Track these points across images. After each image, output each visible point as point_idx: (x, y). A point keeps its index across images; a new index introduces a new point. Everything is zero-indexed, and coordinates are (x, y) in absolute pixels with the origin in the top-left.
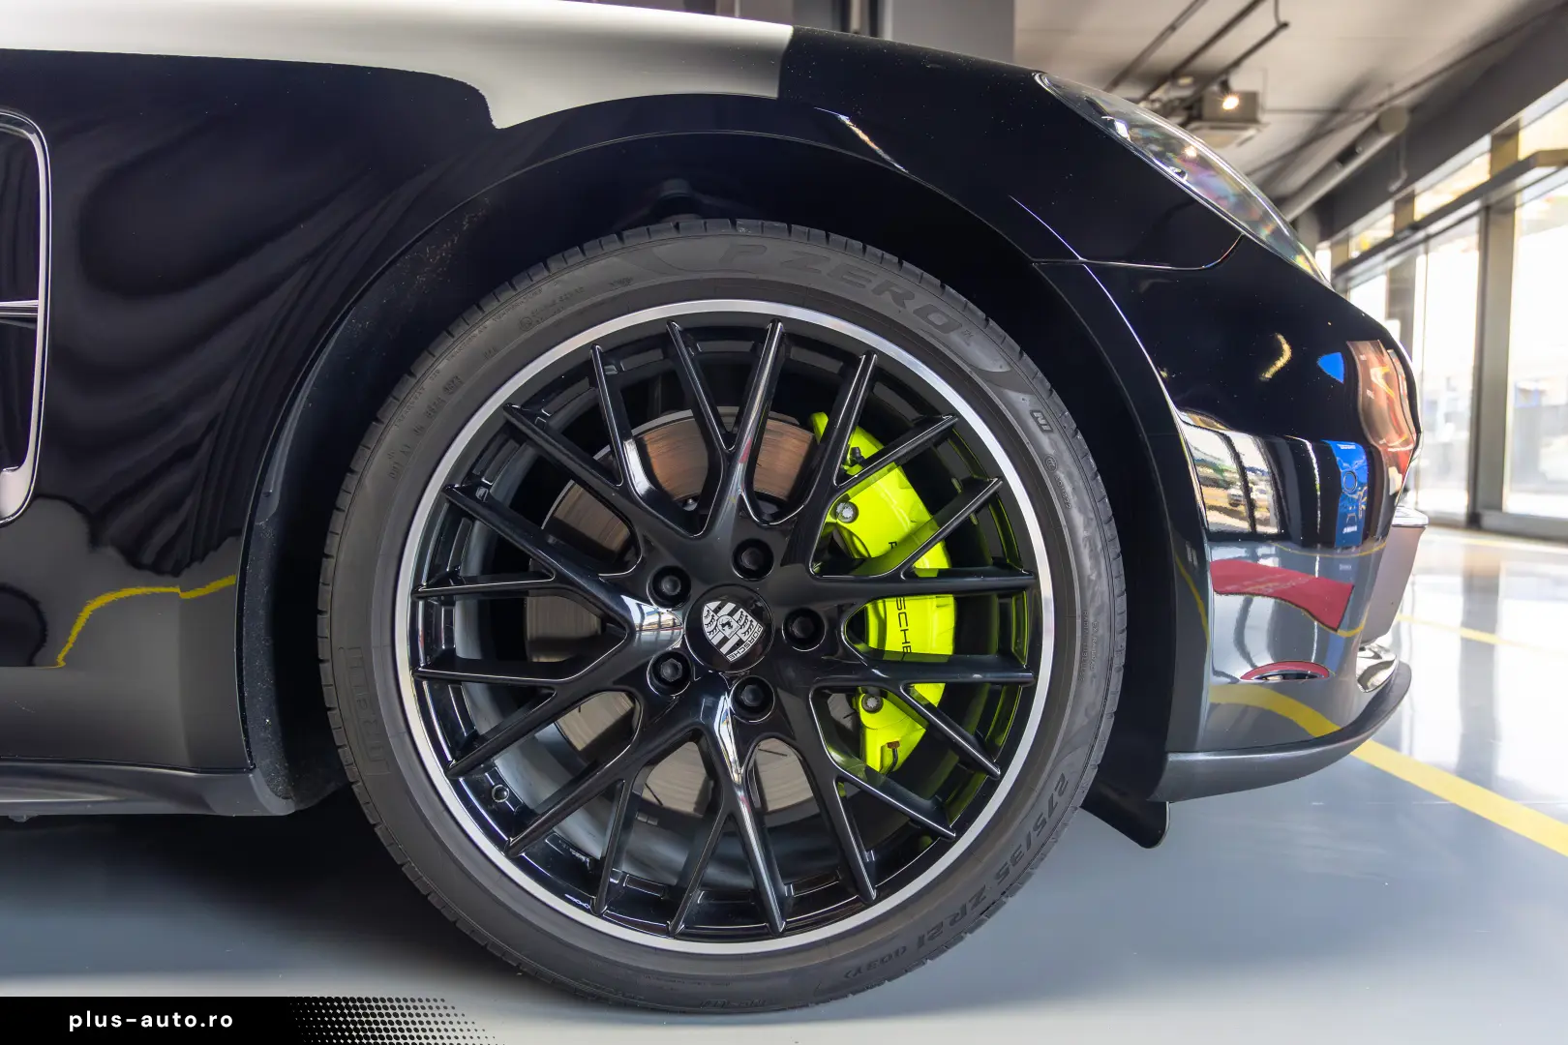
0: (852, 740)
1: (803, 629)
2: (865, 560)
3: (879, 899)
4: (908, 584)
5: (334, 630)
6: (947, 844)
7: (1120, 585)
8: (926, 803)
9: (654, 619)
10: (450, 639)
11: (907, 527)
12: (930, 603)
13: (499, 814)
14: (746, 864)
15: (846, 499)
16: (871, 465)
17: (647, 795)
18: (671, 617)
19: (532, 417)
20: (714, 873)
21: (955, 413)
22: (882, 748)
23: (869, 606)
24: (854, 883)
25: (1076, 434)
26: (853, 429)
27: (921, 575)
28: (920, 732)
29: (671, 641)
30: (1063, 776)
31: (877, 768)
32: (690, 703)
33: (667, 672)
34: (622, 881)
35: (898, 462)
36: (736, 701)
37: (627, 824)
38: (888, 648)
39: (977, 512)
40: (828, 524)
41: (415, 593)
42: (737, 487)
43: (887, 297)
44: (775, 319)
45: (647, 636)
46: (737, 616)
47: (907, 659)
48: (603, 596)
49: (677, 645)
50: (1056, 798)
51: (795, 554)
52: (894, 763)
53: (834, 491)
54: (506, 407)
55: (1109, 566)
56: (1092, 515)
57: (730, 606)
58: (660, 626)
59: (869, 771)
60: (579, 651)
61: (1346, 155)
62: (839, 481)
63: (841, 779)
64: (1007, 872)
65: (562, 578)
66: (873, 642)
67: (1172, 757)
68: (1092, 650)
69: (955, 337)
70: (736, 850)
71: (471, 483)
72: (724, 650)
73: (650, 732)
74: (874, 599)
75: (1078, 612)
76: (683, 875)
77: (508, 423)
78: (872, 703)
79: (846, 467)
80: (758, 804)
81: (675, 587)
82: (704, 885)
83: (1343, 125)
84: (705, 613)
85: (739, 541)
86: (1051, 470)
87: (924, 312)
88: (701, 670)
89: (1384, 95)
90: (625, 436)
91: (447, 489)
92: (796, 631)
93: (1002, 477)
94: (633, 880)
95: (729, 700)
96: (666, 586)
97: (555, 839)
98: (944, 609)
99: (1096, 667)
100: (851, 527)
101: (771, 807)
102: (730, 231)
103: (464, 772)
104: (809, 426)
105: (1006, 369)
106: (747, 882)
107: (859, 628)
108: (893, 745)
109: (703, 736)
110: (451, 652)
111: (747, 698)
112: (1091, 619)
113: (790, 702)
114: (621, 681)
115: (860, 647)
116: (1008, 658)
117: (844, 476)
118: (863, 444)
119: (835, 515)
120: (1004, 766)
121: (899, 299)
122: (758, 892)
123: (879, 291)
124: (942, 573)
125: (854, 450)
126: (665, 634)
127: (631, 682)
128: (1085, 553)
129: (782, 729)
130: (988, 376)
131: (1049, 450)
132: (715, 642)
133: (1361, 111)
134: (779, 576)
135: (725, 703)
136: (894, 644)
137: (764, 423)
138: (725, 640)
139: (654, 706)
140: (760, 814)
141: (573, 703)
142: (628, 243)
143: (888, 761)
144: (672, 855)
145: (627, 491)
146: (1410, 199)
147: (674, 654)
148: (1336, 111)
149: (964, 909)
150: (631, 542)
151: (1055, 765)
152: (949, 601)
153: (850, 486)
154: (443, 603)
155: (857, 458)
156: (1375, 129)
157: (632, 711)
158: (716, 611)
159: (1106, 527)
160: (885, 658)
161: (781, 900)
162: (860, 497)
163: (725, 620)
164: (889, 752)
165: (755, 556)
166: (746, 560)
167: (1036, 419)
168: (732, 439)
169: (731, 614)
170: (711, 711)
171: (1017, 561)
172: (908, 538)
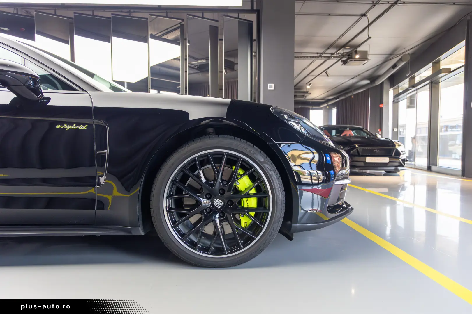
0: (239, 222)
1: (230, 203)
2: (241, 191)
3: (243, 248)
4: (248, 195)
5: (153, 204)
6: (254, 239)
7: (284, 195)
8: (251, 232)
9: (206, 201)
10: (171, 205)
11: (248, 186)
12: (252, 199)
13: (180, 234)
14: (222, 244)
15: (238, 181)
16: (242, 175)
17: (204, 232)
18: (208, 201)
19: (185, 168)
20: (215, 245)
21: (255, 168)
22: (244, 223)
23: (242, 199)
24: (239, 246)
25: (276, 170)
26: (239, 168)
27: (251, 194)
28: (251, 221)
29: (208, 205)
30: (274, 228)
31: (243, 227)
32: (212, 215)
33: (208, 210)
34: (200, 246)
35: (247, 175)
36: (219, 215)
37: (201, 237)
38: (245, 206)
39: (260, 183)
40: (235, 185)
41: (167, 198)
42: (219, 180)
43: (244, 149)
44: (225, 153)
45: (204, 204)
46: (219, 201)
47: (248, 208)
48: (197, 198)
49: (209, 206)
50: (273, 231)
51: (229, 191)
52: (246, 226)
53: (236, 181)
54: (182, 167)
55: (281, 193)
56: (278, 184)
57: (218, 199)
58: (206, 203)
59: (242, 227)
60: (193, 207)
61: (394, 66)
62: (236, 179)
63: (237, 228)
64: (264, 244)
65: (191, 195)
66: (242, 205)
67: (293, 225)
68: (278, 206)
69: (255, 155)
70: (220, 242)
71: (176, 179)
72: (217, 207)
73: (205, 220)
74: (243, 198)
75: (276, 200)
76: (210, 245)
77: (182, 170)
78: (242, 216)
79: (237, 176)
80: (223, 233)
81: (209, 196)
82: (214, 247)
83: (393, 58)
84: (214, 200)
85: (220, 188)
86: (271, 177)
87: (250, 151)
88: (213, 210)
89: (403, 51)
90: (200, 170)
91: (172, 181)
92: (229, 203)
93: (263, 178)
94: (202, 246)
95: (218, 215)
96: (208, 196)
97: (189, 239)
98: (254, 200)
99: (279, 209)
100: (238, 186)
101: (226, 234)
102: (218, 138)
103: (174, 227)
104: (232, 168)
105: (263, 160)
106: (221, 246)
107: (240, 203)
108: (246, 223)
109: (214, 221)
110: (172, 207)
111: (221, 215)
112: (278, 201)
113: (228, 216)
114: (200, 212)
115: (240, 206)
116: (265, 208)
117: (237, 178)
118: (240, 172)
119: (236, 184)
120: (264, 226)
121: (246, 149)
122: (223, 248)
123: (242, 148)
124: (254, 194)
125: (239, 173)
126: (207, 204)
127: (202, 212)
128: (277, 190)
129: (227, 220)
130: (260, 162)
131: (271, 174)
132: (216, 205)
133: (398, 55)
134: (226, 194)
135: (217, 216)
136: (246, 206)
137: (224, 168)
138: (217, 205)
139: (206, 216)
140: (224, 235)
141: (192, 216)
142: (201, 140)
143: (245, 225)
144: (208, 243)
145: (201, 181)
146: (414, 77)
147: (209, 207)
148: (391, 55)
149: (257, 250)
150: (202, 188)
151: (272, 226)
152: (256, 198)
153: (238, 179)
154: (170, 199)
155: (239, 174)
156: (401, 60)
157: (202, 217)
158: (216, 200)
159: (281, 186)
160: (245, 208)
161: (227, 249)
162: (240, 181)
163: (217, 202)
164: (245, 224)
165: (222, 191)
166: (221, 192)
167: (268, 169)
168: (218, 172)
169: (218, 201)
170: (215, 217)
171: (266, 192)
172: (248, 188)
